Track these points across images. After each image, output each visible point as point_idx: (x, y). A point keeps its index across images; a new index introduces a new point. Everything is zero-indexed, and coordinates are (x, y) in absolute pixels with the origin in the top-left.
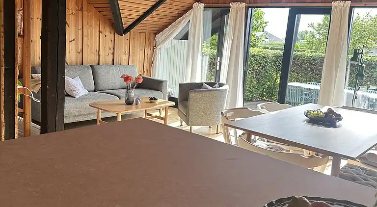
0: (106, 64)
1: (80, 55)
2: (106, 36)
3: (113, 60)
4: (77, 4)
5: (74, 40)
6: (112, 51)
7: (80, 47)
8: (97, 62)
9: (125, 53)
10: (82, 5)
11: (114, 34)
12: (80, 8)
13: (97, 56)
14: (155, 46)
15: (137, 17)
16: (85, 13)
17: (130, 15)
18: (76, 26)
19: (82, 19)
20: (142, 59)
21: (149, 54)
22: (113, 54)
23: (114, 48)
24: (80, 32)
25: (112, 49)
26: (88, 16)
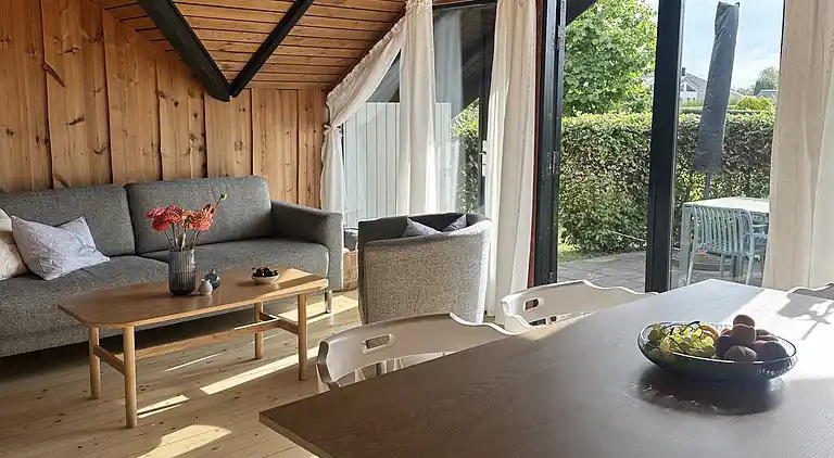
0: (182, 178)
1: (103, 158)
2: (176, 104)
3: (205, 165)
4: (84, 24)
5: (80, 120)
6: (200, 142)
7: (102, 138)
8: (157, 173)
9: (239, 146)
10: (100, 27)
11: (202, 97)
12: (94, 35)
13: (156, 159)
14: (328, 124)
15: (254, 48)
16: (110, 47)
17: (230, 43)
18: (85, 83)
19: (101, 64)
20: (290, 157)
21: (310, 144)
22: (203, 149)
23: (204, 135)
24: (100, 97)
25: (199, 136)
26: (120, 55)
